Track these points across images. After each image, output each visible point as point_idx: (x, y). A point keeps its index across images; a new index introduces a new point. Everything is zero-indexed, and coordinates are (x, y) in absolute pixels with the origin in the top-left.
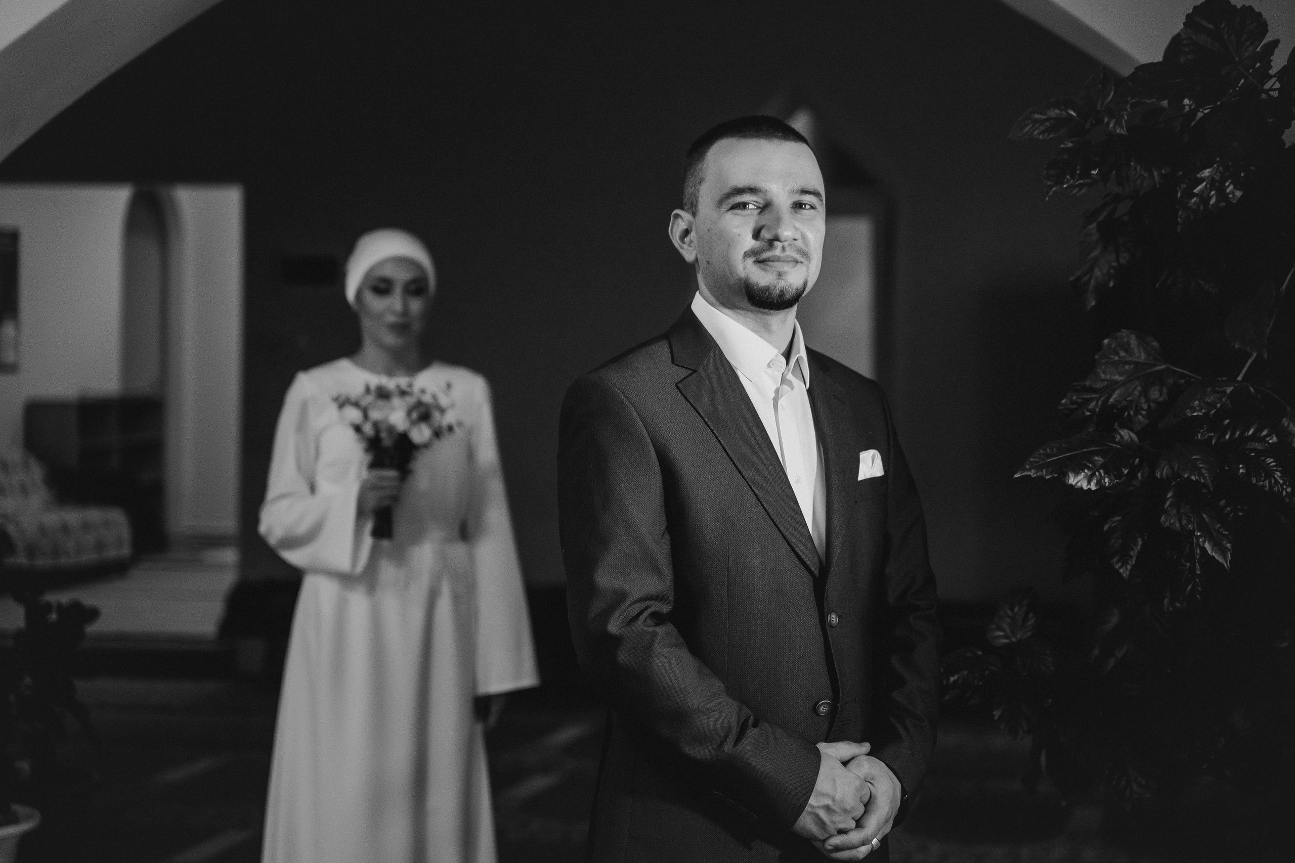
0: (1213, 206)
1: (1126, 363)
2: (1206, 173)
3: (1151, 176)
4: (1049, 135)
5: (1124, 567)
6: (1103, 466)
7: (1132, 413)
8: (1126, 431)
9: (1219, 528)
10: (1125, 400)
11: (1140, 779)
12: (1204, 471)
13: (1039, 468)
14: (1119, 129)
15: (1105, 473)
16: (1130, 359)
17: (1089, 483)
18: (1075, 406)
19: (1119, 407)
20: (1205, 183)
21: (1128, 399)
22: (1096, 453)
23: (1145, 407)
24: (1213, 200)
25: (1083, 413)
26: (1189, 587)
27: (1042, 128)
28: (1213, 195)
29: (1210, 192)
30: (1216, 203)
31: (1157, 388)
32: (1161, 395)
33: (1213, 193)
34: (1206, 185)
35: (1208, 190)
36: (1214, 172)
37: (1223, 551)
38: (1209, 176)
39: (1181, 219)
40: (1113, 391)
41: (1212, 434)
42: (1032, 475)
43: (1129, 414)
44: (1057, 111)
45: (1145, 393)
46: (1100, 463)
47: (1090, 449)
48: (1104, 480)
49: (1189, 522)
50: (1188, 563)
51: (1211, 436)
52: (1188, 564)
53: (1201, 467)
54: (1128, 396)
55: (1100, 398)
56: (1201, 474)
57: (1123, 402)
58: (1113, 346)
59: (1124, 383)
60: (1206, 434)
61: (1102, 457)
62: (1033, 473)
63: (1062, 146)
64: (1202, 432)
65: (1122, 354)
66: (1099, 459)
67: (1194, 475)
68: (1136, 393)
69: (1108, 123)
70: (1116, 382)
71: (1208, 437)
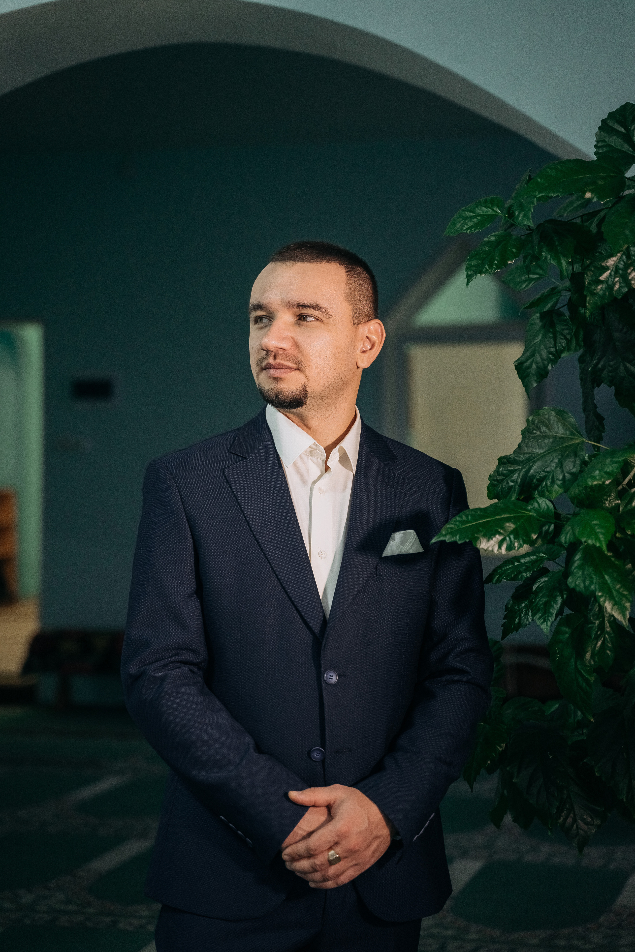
0: (616, 291)
1: (546, 437)
2: (611, 262)
3: (560, 264)
4: (475, 230)
5: (545, 623)
6: (512, 532)
7: (549, 483)
8: (544, 499)
9: (620, 588)
10: (544, 471)
11: (585, 817)
12: (601, 536)
13: (453, 533)
14: (526, 221)
15: (515, 538)
16: (551, 434)
17: (500, 547)
18: (501, 477)
19: (538, 477)
20: (609, 271)
21: (546, 470)
22: (508, 520)
23: (560, 477)
24: (617, 286)
25: (508, 483)
26: (599, 644)
27: (470, 224)
28: (617, 282)
29: (614, 279)
30: (619, 289)
31: (572, 460)
32: (574, 466)
33: (617, 279)
34: (610, 274)
35: (613, 277)
36: (618, 260)
37: (622, 610)
38: (614, 263)
39: (589, 303)
40: (534, 462)
41: (620, 502)
42: (447, 540)
43: (546, 485)
44: (484, 209)
45: (560, 464)
46: (511, 529)
47: (503, 516)
48: (514, 544)
49: (592, 582)
50: (596, 620)
51: (618, 504)
52: (597, 622)
53: (599, 532)
54: (546, 468)
55: (522, 469)
56: (597, 539)
57: (542, 472)
58: (536, 422)
59: (543, 456)
60: (613, 502)
61: (513, 523)
62: (448, 539)
63: (486, 239)
64: (610, 500)
65: (544, 429)
66: (510, 526)
67: (592, 539)
68: (554, 464)
69: (518, 216)
70: (538, 454)
71: (615, 504)
